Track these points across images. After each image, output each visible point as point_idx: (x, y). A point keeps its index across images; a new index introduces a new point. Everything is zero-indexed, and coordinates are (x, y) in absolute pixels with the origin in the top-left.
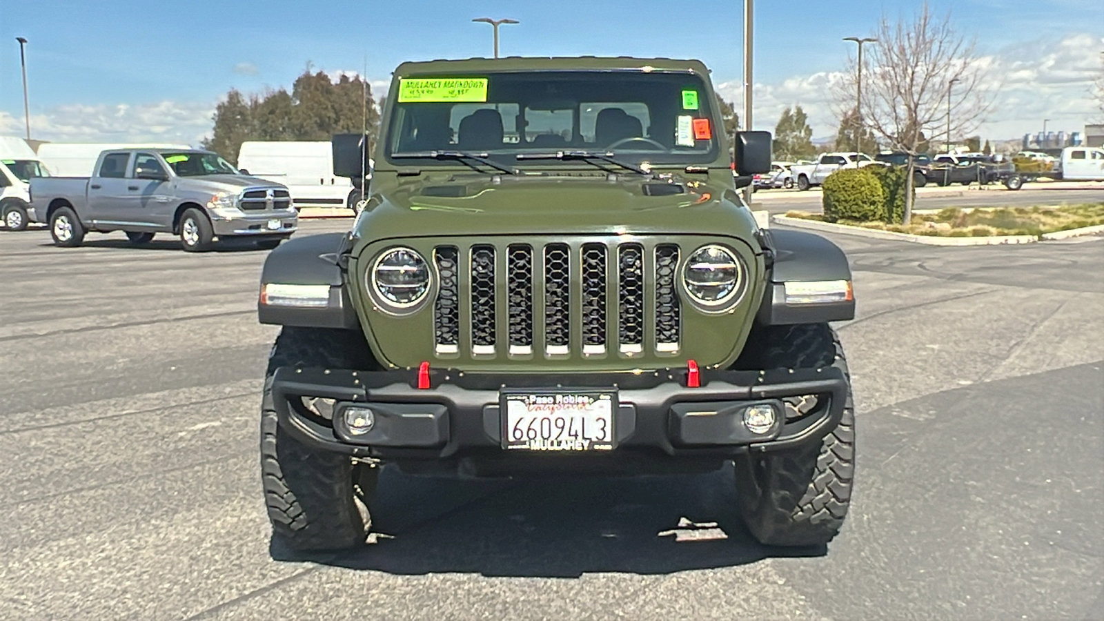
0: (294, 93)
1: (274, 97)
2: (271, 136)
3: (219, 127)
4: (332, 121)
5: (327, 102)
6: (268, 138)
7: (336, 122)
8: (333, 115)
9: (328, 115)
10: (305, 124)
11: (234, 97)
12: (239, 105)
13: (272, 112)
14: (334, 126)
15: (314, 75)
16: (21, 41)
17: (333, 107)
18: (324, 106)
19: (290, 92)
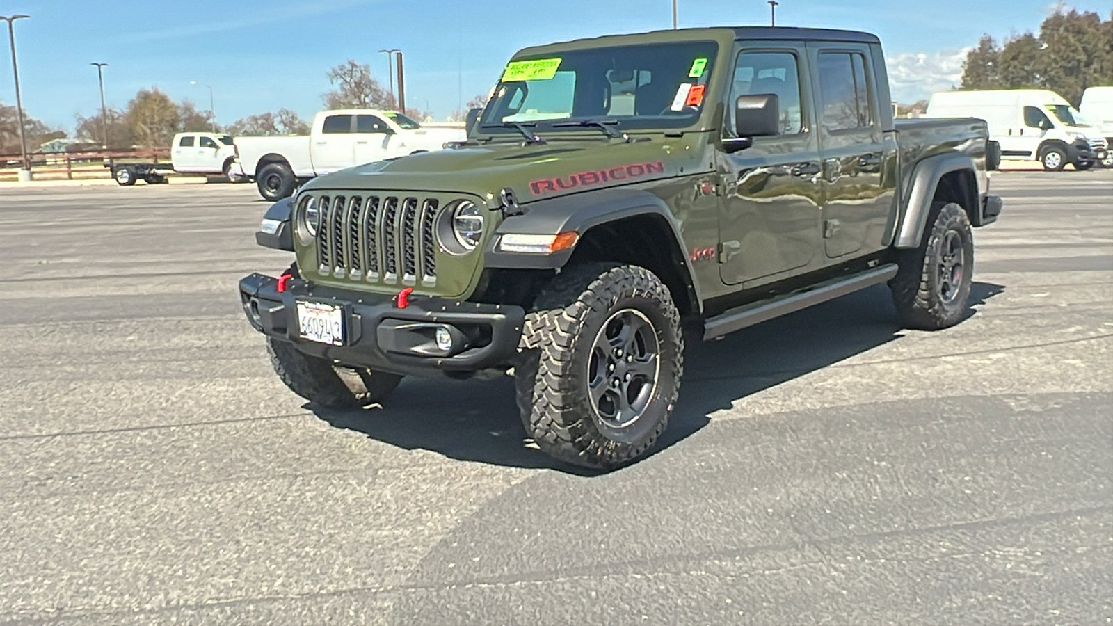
0: (1041, 36)
1: (1019, 41)
2: (1012, 83)
3: (967, 76)
4: (1082, 64)
5: (1077, 44)
6: (1008, 85)
7: (1088, 65)
8: (1083, 57)
9: (1078, 57)
10: (1049, 69)
11: (986, 44)
12: (990, 51)
13: (1014, 58)
14: (1084, 69)
15: (1065, 14)
16: (773, 3)
17: (1085, 49)
18: (1073, 48)
19: (1037, 34)
